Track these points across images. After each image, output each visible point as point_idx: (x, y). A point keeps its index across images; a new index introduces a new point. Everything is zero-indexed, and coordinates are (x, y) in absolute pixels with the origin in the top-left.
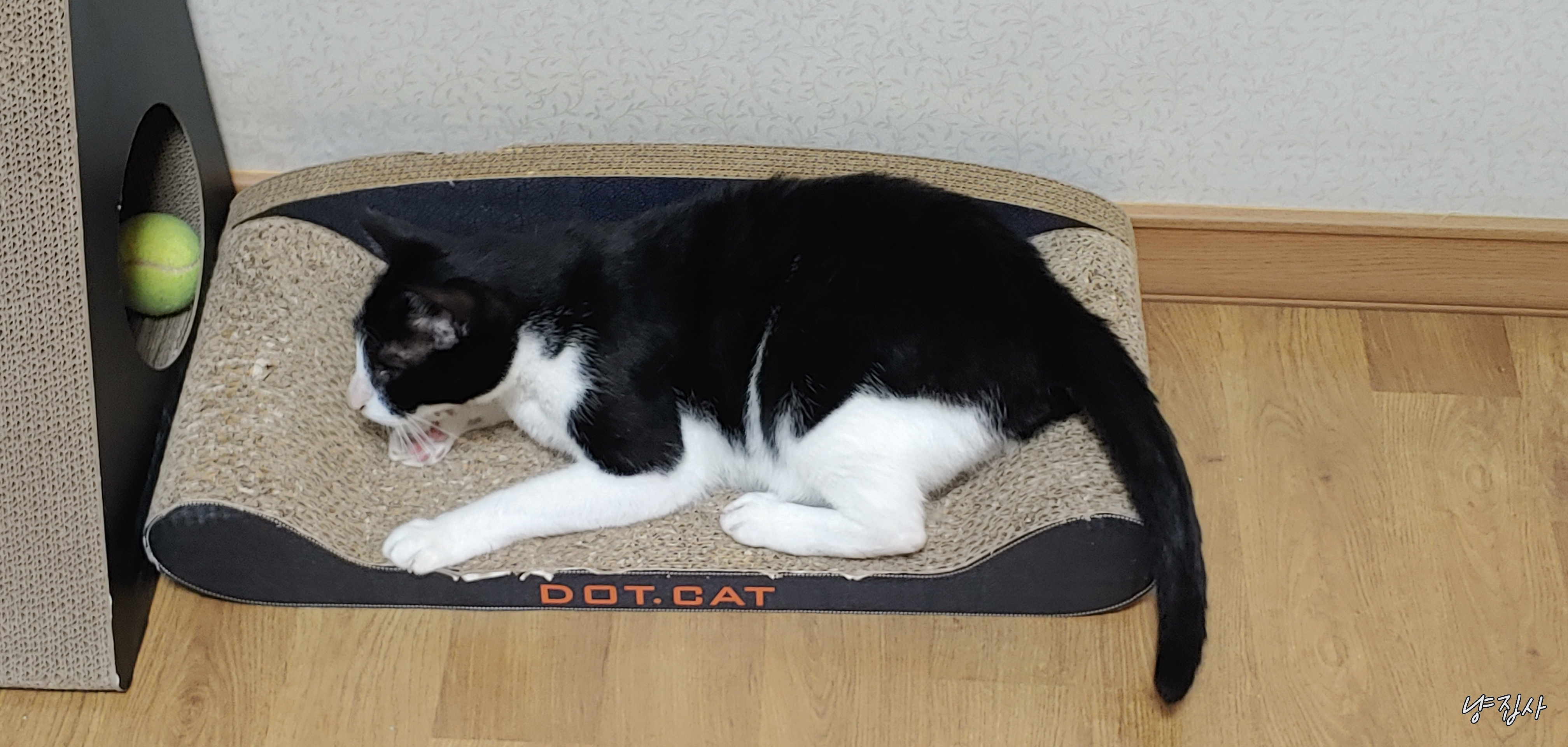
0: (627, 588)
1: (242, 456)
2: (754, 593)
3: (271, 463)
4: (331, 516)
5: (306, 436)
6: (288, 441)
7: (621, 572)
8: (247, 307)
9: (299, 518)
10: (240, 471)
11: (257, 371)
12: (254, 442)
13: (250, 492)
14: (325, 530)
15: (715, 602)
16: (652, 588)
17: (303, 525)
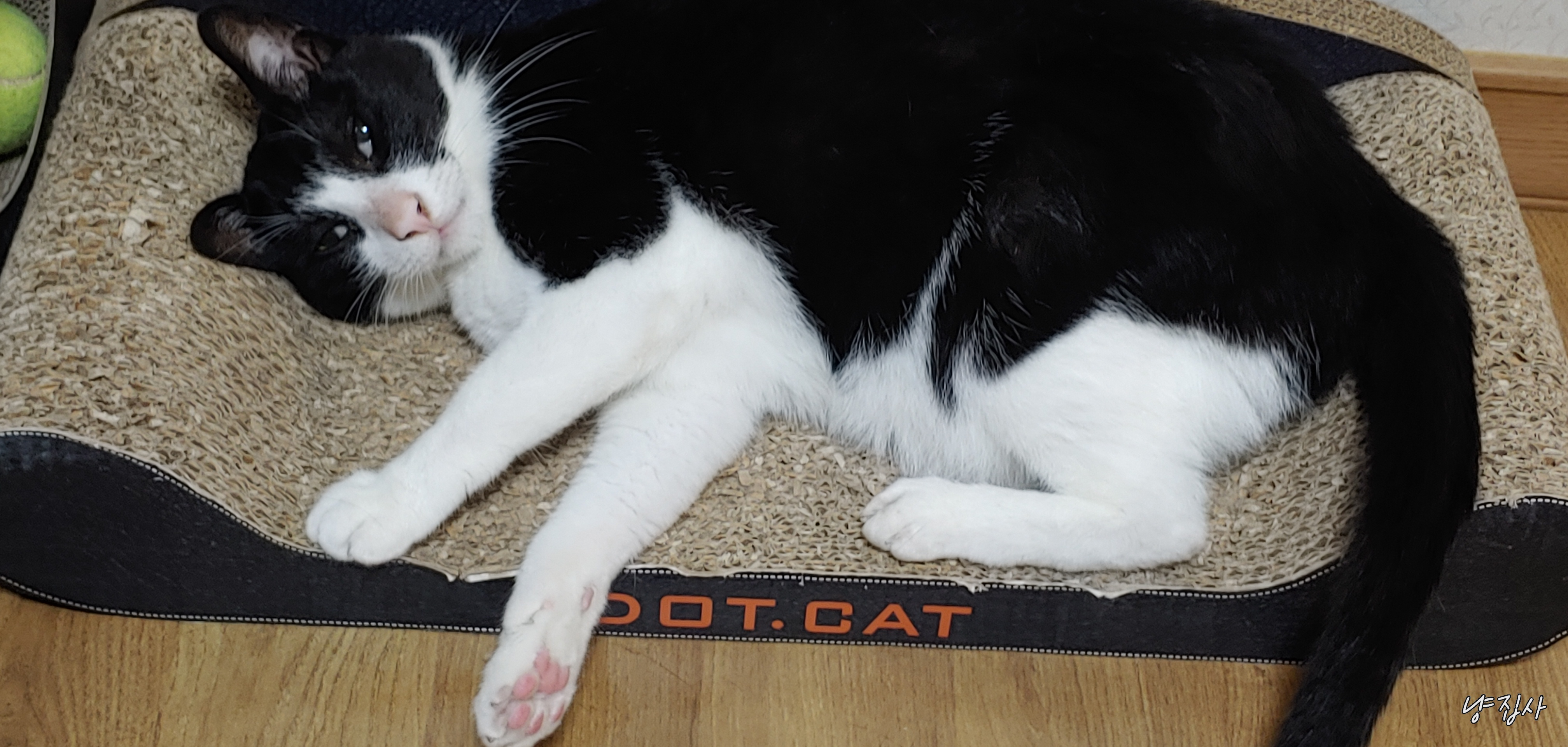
0: (731, 601)
1: (101, 361)
2: (938, 616)
3: (150, 375)
4: (247, 469)
5: (208, 337)
6: (178, 343)
7: (725, 573)
8: (118, 135)
9: (192, 467)
10: (96, 385)
11: (132, 230)
12: (123, 340)
13: (113, 419)
14: (236, 490)
15: (870, 630)
16: (771, 603)
17: (200, 480)
